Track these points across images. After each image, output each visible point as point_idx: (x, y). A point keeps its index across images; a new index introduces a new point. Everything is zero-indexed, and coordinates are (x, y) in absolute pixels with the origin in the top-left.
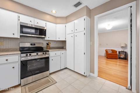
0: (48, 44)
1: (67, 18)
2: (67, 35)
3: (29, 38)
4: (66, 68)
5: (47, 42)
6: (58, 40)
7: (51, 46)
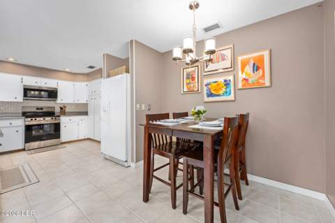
0: (61, 108)
5: (62, 106)
6: (77, 102)
7: (66, 111)
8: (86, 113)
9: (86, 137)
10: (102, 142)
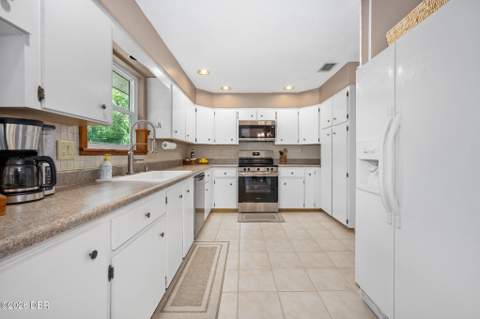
0: (281, 153)
1: (321, 90)
2: (322, 132)
3: (249, 144)
4: (320, 210)
5: (282, 150)
6: (304, 143)
7: (288, 157)
8: (317, 162)
9: (318, 207)
10: (357, 230)
